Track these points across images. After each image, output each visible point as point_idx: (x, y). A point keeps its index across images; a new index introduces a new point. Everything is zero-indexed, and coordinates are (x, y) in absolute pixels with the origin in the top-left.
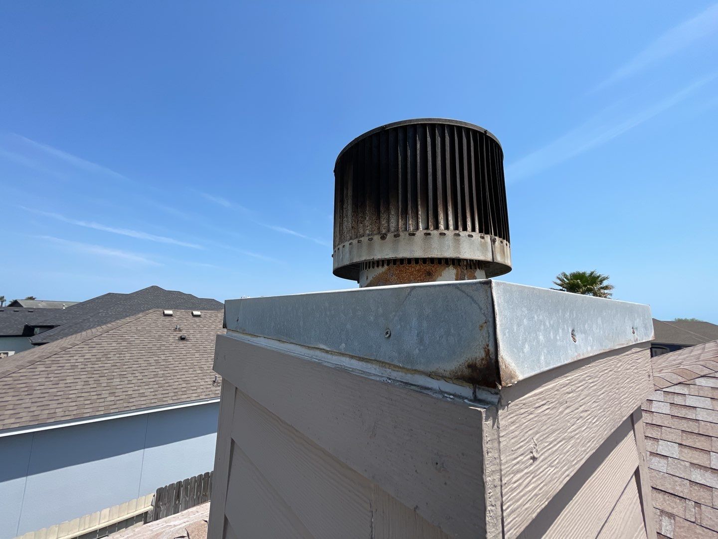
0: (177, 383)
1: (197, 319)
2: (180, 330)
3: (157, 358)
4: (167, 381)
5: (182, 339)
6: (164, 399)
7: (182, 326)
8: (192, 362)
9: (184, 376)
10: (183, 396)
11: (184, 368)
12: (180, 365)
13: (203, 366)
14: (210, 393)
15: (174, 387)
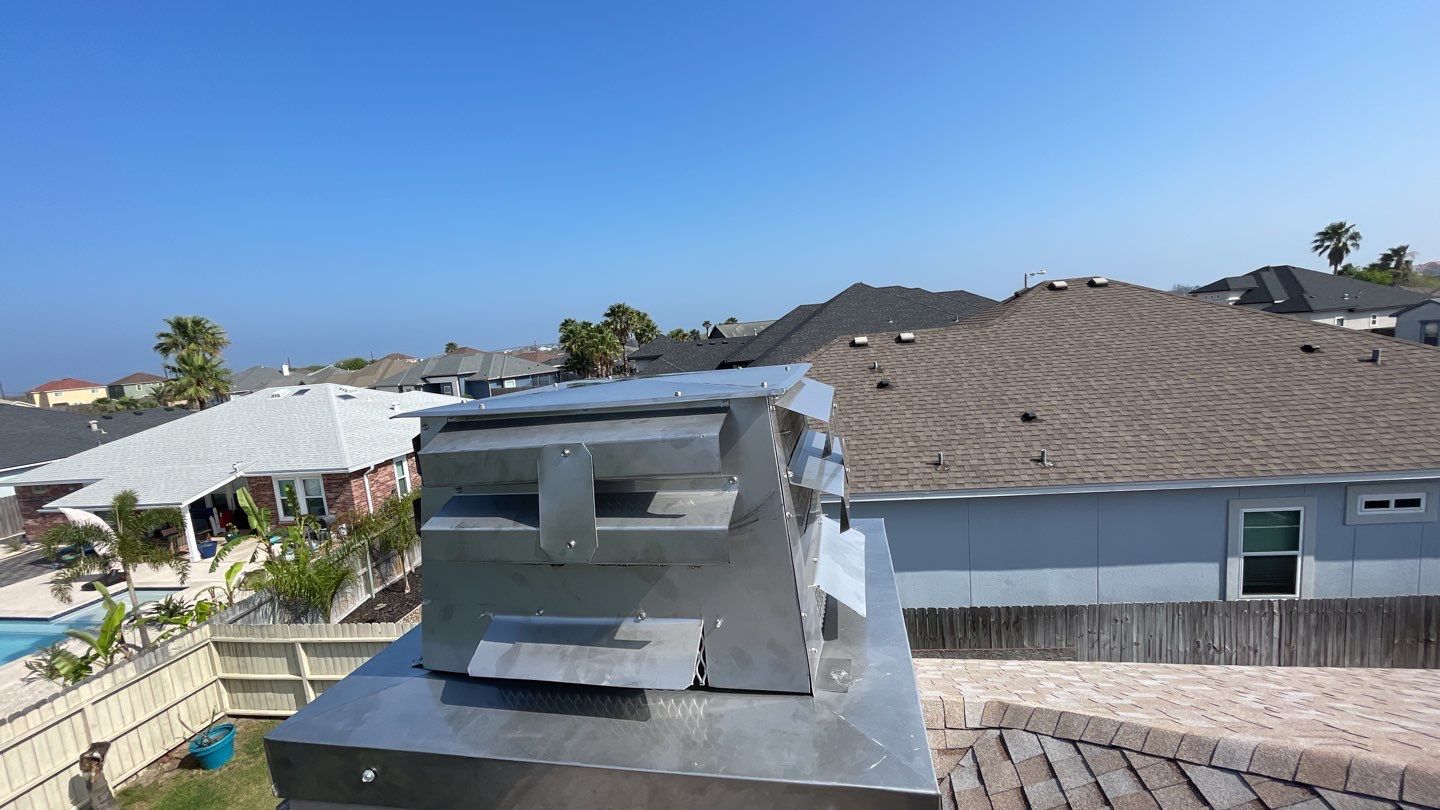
0: (877, 461)
1: (908, 348)
2: (881, 371)
3: (846, 420)
4: (862, 457)
5: (882, 386)
6: (860, 485)
7: (884, 363)
8: (900, 426)
9: (887, 451)
10: (886, 484)
11: (888, 436)
12: (881, 431)
13: (918, 434)
14: (931, 482)
15: (872, 467)
